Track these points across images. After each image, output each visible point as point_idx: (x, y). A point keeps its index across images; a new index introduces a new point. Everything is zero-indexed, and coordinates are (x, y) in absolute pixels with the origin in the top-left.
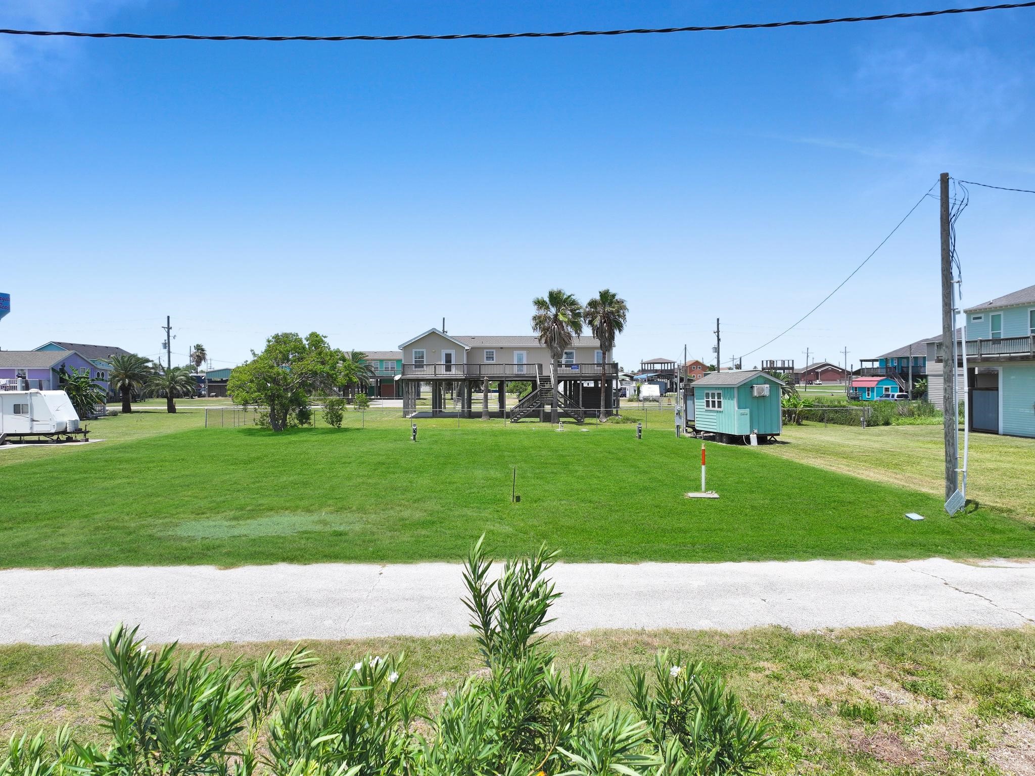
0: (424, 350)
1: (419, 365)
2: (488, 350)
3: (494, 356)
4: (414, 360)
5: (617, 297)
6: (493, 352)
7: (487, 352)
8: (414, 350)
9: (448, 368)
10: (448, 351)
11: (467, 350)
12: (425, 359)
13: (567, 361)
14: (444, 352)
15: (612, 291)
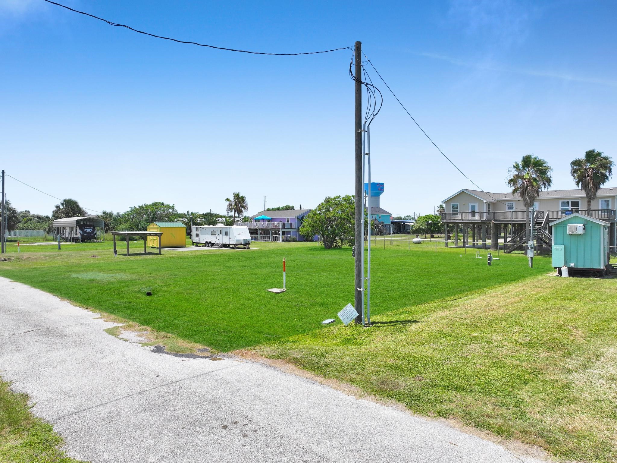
0: (458, 204)
1: (455, 213)
2: (509, 202)
3: (514, 206)
4: (452, 210)
5: (603, 155)
6: (513, 203)
7: (508, 204)
8: (452, 204)
9: (473, 215)
10: (473, 204)
11: (485, 202)
12: (458, 210)
13: (562, 209)
14: (470, 205)
15: (597, 150)
